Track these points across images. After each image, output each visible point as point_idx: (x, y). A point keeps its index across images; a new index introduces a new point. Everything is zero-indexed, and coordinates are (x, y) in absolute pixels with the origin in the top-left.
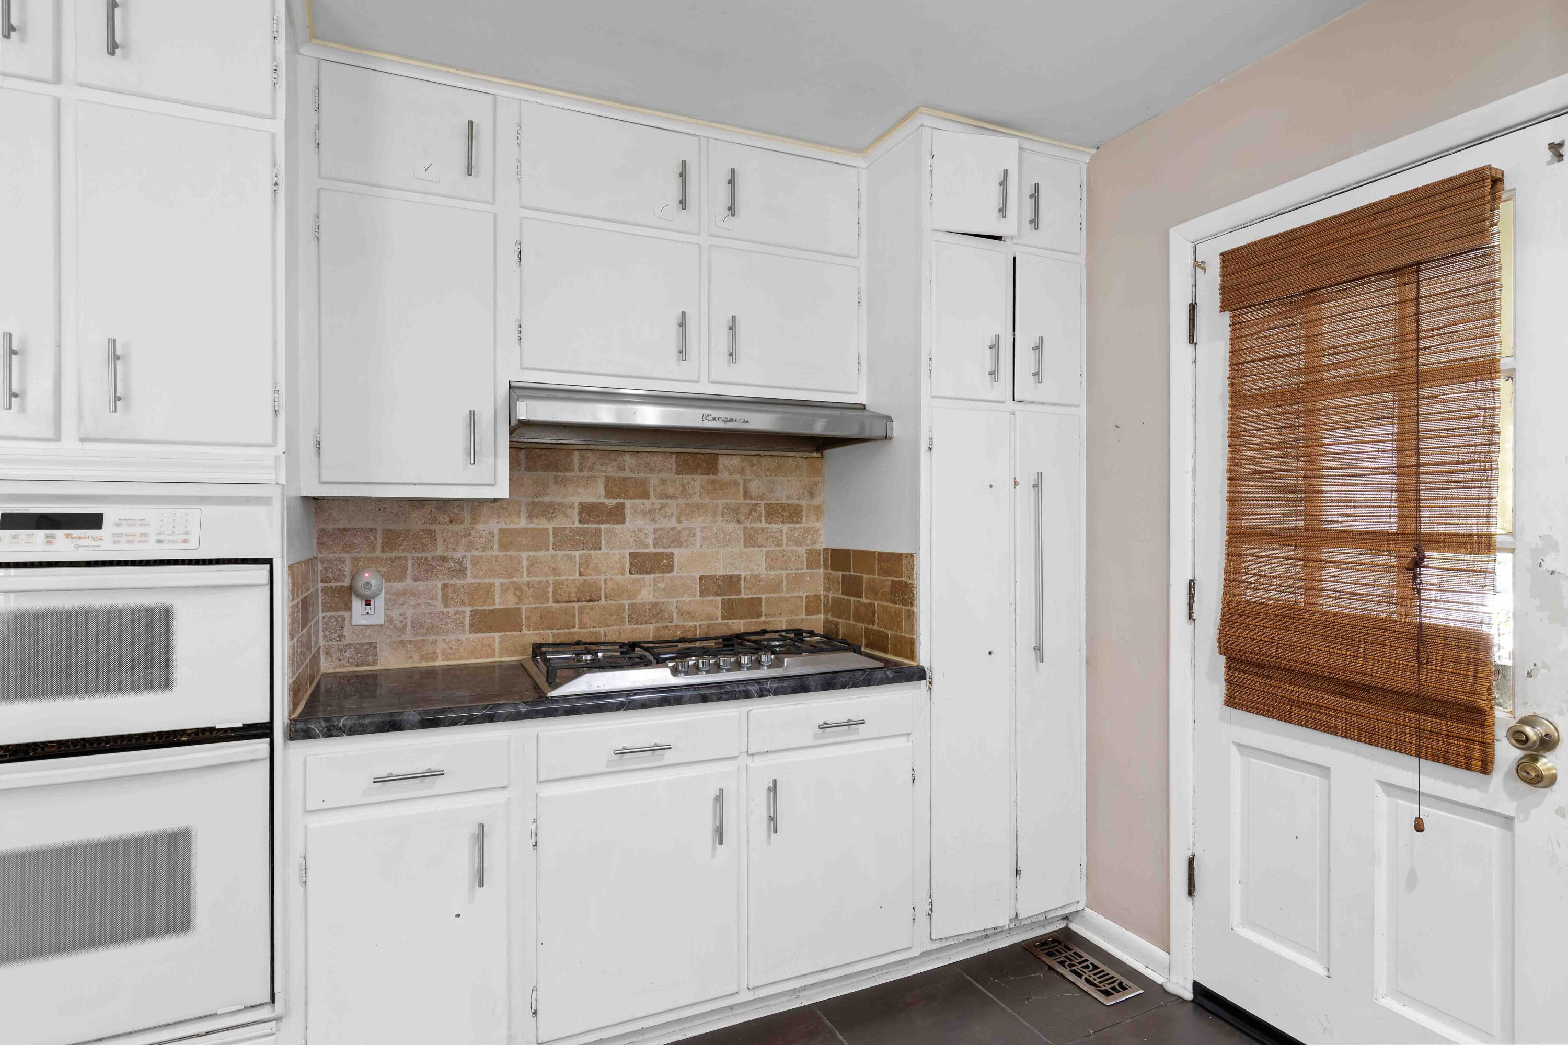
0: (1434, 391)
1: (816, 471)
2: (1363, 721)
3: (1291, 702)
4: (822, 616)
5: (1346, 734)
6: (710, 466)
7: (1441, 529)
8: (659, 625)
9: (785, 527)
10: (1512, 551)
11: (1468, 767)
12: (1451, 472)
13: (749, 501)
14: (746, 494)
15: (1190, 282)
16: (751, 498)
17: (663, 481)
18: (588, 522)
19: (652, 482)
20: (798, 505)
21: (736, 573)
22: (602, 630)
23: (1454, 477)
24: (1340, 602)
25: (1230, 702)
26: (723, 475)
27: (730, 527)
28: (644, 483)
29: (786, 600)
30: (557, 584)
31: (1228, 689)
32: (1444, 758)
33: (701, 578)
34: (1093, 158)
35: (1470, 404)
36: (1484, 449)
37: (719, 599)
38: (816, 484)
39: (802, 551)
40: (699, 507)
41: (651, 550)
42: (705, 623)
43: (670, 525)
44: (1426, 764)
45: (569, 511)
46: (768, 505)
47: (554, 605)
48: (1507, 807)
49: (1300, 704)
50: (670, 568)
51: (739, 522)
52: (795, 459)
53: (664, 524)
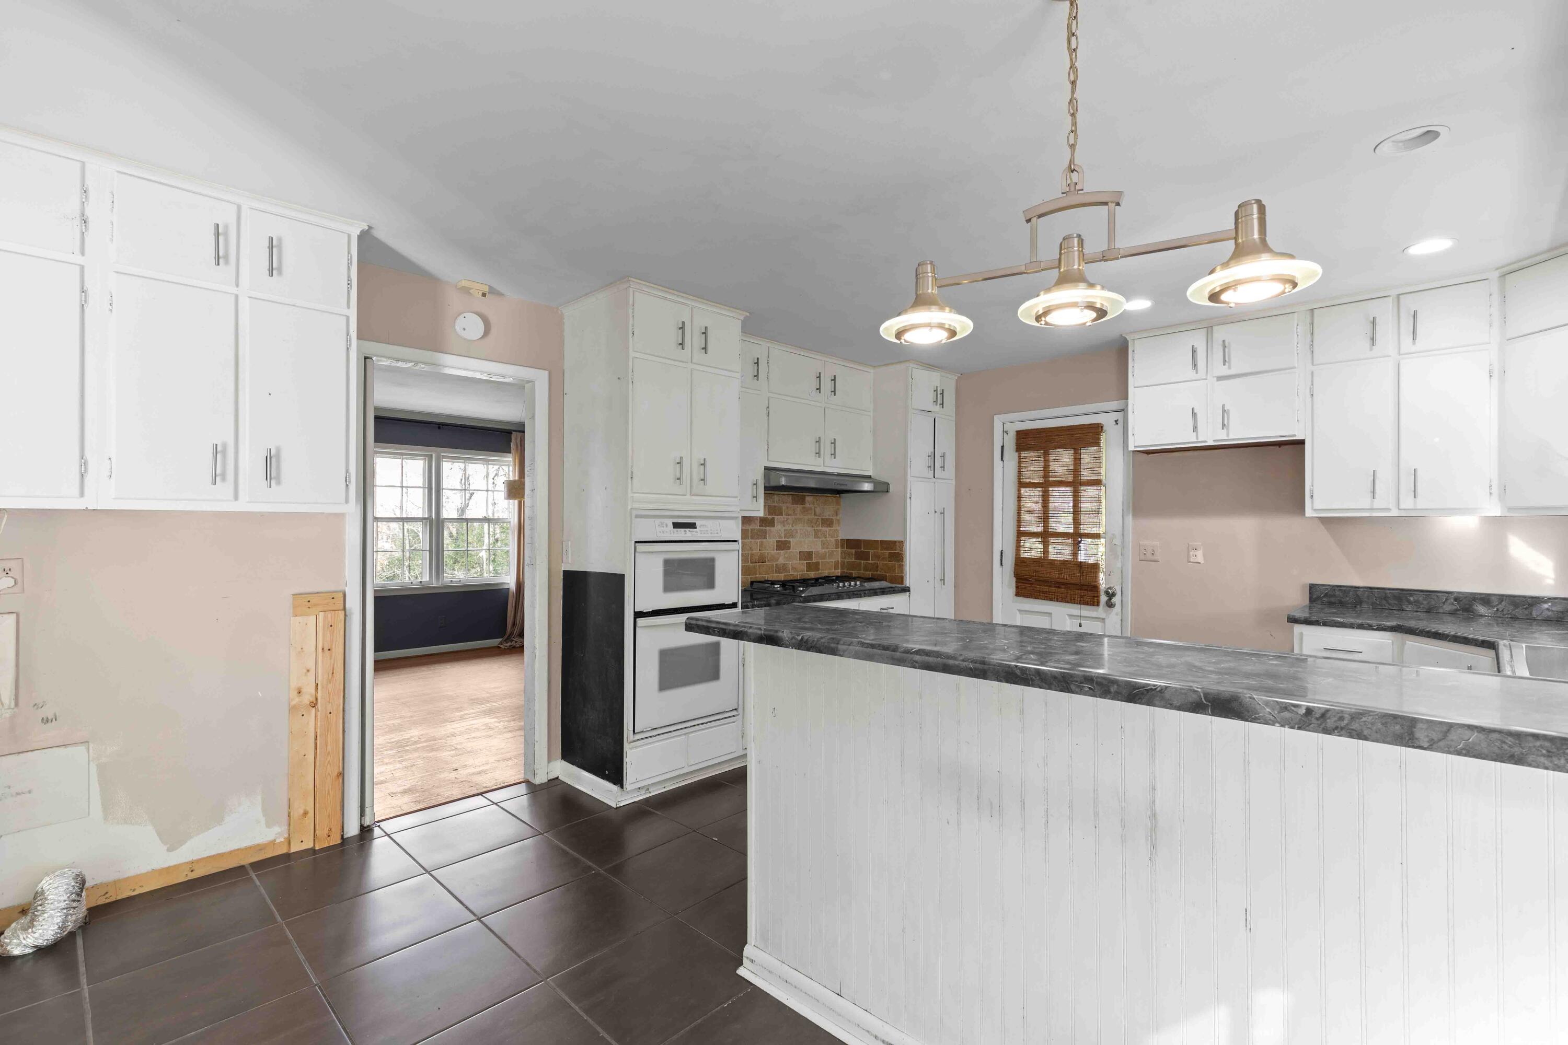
0: (1085, 488)
1: (838, 503)
2: (1063, 595)
3: (1040, 592)
4: (839, 571)
5: (1058, 600)
6: (802, 501)
7: (1086, 531)
8: (786, 574)
9: (828, 529)
10: (1105, 538)
11: (1093, 605)
12: (1089, 514)
13: (816, 517)
14: (815, 514)
15: (1001, 438)
16: (816, 516)
17: (787, 508)
18: (763, 526)
19: (784, 508)
20: (832, 519)
21: (811, 550)
22: (766, 576)
23: (1090, 516)
24: (1057, 556)
25: (1017, 594)
26: (807, 505)
27: (809, 529)
28: (780, 508)
29: (828, 563)
30: (752, 554)
31: (1016, 590)
32: (1087, 604)
33: (800, 552)
34: (959, 377)
35: (1095, 493)
36: (1098, 507)
37: (805, 562)
38: (838, 509)
39: (833, 540)
40: (800, 519)
41: (784, 539)
42: (801, 573)
43: (789, 528)
44: (1082, 606)
45: (756, 521)
46: (822, 519)
47: (751, 564)
48: (1103, 616)
49: (1043, 592)
50: (789, 548)
51: (812, 527)
52: (831, 498)
53: (788, 527)
